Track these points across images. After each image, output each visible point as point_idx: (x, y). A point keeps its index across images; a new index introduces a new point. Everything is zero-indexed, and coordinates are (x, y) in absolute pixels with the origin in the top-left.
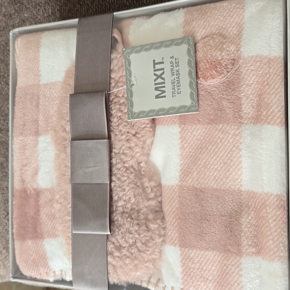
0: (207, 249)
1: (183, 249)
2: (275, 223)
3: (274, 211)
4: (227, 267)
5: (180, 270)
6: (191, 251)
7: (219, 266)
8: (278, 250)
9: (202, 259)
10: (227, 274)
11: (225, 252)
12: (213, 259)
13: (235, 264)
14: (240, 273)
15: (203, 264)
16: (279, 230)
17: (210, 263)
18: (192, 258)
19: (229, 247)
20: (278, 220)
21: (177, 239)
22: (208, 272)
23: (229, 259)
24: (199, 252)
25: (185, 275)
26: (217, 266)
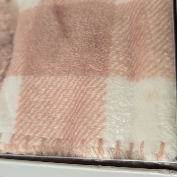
0: (61, 73)
1: (27, 77)
2: (157, 29)
3: (156, 16)
4: (85, 93)
5: (17, 106)
6: (37, 79)
7: (73, 95)
8: (161, 61)
9: (51, 88)
10: (84, 103)
11: (85, 74)
12: (67, 86)
13: (97, 87)
14: (103, 99)
15: (51, 95)
16: (163, 37)
17: (62, 92)
18: (36, 89)
19: (90, 66)
20: (162, 24)
21: (22, 66)
22: (57, 107)
23: (89, 82)
24: (48, 78)
25: (22, 112)
26: (71, 96)
